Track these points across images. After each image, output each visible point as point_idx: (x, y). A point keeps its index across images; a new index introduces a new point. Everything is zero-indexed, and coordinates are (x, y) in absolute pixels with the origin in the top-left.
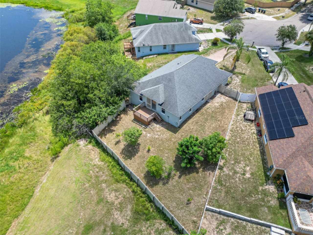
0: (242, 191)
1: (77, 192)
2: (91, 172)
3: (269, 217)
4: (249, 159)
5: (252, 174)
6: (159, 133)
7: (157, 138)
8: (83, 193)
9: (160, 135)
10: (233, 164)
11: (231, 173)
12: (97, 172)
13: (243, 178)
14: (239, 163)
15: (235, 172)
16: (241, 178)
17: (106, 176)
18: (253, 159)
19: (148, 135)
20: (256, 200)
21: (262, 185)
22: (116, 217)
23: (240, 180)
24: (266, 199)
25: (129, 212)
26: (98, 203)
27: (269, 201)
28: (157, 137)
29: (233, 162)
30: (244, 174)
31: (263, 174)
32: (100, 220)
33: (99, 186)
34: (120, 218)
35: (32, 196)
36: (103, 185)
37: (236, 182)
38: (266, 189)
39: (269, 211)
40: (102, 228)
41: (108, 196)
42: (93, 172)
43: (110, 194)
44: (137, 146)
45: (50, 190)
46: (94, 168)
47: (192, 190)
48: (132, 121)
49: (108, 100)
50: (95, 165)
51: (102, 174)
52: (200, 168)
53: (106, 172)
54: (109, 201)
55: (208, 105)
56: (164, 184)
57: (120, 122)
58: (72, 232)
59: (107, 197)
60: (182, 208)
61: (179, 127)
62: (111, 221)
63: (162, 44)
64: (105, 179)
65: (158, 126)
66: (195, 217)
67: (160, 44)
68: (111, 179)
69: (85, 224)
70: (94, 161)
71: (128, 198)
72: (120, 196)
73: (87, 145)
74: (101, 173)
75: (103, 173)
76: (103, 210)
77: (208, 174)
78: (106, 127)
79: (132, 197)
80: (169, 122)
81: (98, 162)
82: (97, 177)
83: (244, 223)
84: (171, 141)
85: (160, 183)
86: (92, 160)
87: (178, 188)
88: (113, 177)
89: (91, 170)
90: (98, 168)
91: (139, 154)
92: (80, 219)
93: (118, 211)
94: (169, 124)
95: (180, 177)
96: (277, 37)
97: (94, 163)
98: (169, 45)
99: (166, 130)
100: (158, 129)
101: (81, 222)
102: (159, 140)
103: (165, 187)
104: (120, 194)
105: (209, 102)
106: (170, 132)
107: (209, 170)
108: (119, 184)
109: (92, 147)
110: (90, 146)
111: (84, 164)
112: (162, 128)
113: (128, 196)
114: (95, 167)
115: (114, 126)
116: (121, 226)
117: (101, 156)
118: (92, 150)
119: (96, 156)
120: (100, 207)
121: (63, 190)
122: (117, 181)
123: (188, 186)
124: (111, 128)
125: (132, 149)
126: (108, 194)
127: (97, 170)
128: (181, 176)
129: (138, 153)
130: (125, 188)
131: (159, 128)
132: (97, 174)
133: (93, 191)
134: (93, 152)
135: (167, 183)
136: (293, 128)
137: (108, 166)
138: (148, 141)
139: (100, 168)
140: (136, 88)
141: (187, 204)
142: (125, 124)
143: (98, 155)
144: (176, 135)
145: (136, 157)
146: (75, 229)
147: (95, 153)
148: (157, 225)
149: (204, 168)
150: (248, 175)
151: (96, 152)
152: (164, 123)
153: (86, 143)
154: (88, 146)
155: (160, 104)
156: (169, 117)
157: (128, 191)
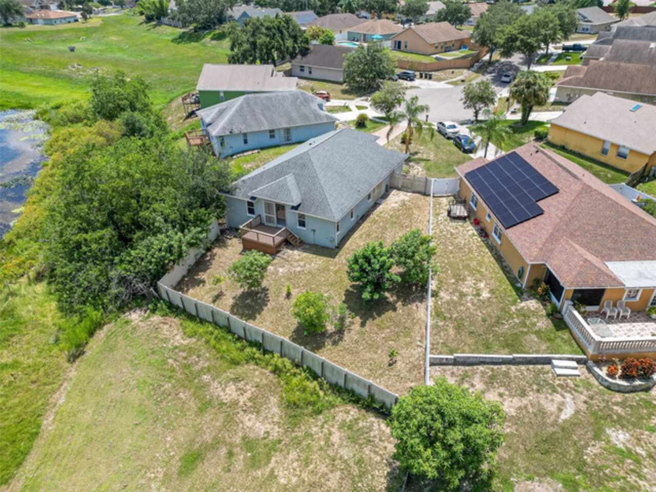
0: (484, 320)
1: (146, 402)
2: (170, 361)
3: (544, 347)
4: (479, 272)
5: (492, 291)
6: (302, 263)
7: (299, 272)
8: (161, 402)
9: (305, 266)
10: (454, 283)
11: (455, 298)
12: (185, 358)
13: (480, 300)
14: (464, 280)
15: (462, 295)
16: (476, 301)
17: (208, 360)
18: (486, 270)
19: (281, 270)
20: (513, 327)
21: (514, 303)
22: (249, 424)
23: (473, 304)
24: (528, 322)
25: (275, 410)
26: (201, 411)
27: (534, 324)
28: (299, 269)
29: (453, 281)
30: (478, 295)
31: (510, 287)
32: (215, 438)
33: (196, 381)
34: (258, 424)
35: (37, 433)
36: (205, 377)
37: (468, 308)
38: (522, 308)
39: (540, 337)
40: (223, 451)
41: (222, 394)
42: (175, 360)
43: (224, 390)
44: (262, 293)
45: (79, 415)
46: (176, 353)
47: (392, 340)
48: (240, 254)
49: (184, 218)
50: (176, 347)
51: (197, 359)
52: (396, 302)
53: (204, 354)
54: (225, 401)
55: (380, 208)
56: (335, 343)
57: (214, 262)
58: (156, 477)
59: (219, 396)
60: (380, 374)
61: (337, 247)
62: (240, 434)
63: (267, 127)
64: (206, 365)
65: (296, 252)
66: (412, 382)
67: (263, 129)
68: (219, 362)
69: (182, 454)
70: (172, 341)
71: (266, 385)
72: (248, 387)
73: (149, 317)
74: (194, 357)
75: (199, 356)
76: (217, 421)
77: (414, 308)
78: (184, 277)
79: (275, 381)
80: (317, 243)
81: (182, 341)
82: (187, 366)
83: (504, 368)
84: (329, 270)
85: (326, 344)
86: (166, 340)
87: (364, 342)
88: (222, 358)
89: (170, 357)
90: (184, 351)
91: (270, 305)
92: (166, 450)
93: (252, 413)
94: (317, 245)
95: (363, 324)
96: (465, 103)
97: (172, 345)
98: (279, 129)
99: (315, 256)
100: (297, 258)
101: (172, 453)
102: (305, 274)
103: (339, 348)
104: (247, 384)
105: (380, 204)
106: (322, 258)
107: (414, 301)
108: (239, 367)
109: (161, 318)
110: (156, 318)
111: (150, 352)
112: (305, 254)
113: (264, 381)
114: (177, 351)
115: (201, 271)
116: (265, 438)
117: (185, 328)
118: (162, 323)
119: (176, 332)
120: (208, 417)
121: (111, 408)
122: (235, 363)
123: (383, 335)
124: (196, 277)
125: (253, 301)
126: (219, 389)
127: (185, 354)
128: (365, 322)
129: (266, 305)
130: (254, 370)
131: (299, 255)
132: (185, 362)
133: (184, 393)
134: (166, 327)
135: (341, 339)
136: (538, 203)
137: (207, 342)
138: (282, 280)
139: (190, 350)
140: (238, 190)
141: (390, 365)
142: (225, 263)
143: (178, 330)
144: (336, 259)
145: (263, 313)
146: (160, 470)
147: (171, 326)
148: (340, 417)
149: (405, 301)
150: (485, 295)
151: (173, 324)
152: (307, 247)
153: (146, 315)
154: (152, 319)
155: (295, 205)
156: (314, 231)
157: (262, 373)
